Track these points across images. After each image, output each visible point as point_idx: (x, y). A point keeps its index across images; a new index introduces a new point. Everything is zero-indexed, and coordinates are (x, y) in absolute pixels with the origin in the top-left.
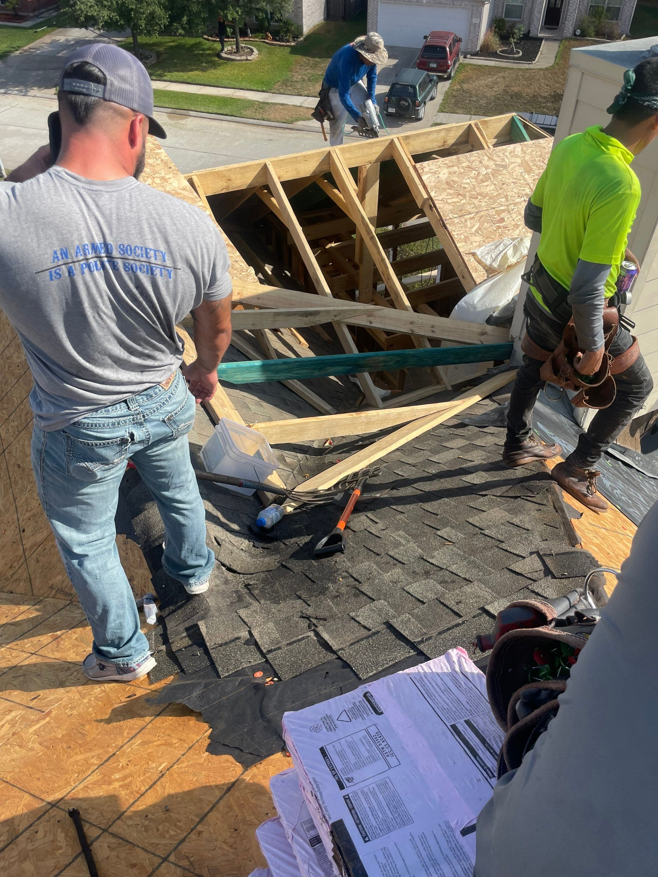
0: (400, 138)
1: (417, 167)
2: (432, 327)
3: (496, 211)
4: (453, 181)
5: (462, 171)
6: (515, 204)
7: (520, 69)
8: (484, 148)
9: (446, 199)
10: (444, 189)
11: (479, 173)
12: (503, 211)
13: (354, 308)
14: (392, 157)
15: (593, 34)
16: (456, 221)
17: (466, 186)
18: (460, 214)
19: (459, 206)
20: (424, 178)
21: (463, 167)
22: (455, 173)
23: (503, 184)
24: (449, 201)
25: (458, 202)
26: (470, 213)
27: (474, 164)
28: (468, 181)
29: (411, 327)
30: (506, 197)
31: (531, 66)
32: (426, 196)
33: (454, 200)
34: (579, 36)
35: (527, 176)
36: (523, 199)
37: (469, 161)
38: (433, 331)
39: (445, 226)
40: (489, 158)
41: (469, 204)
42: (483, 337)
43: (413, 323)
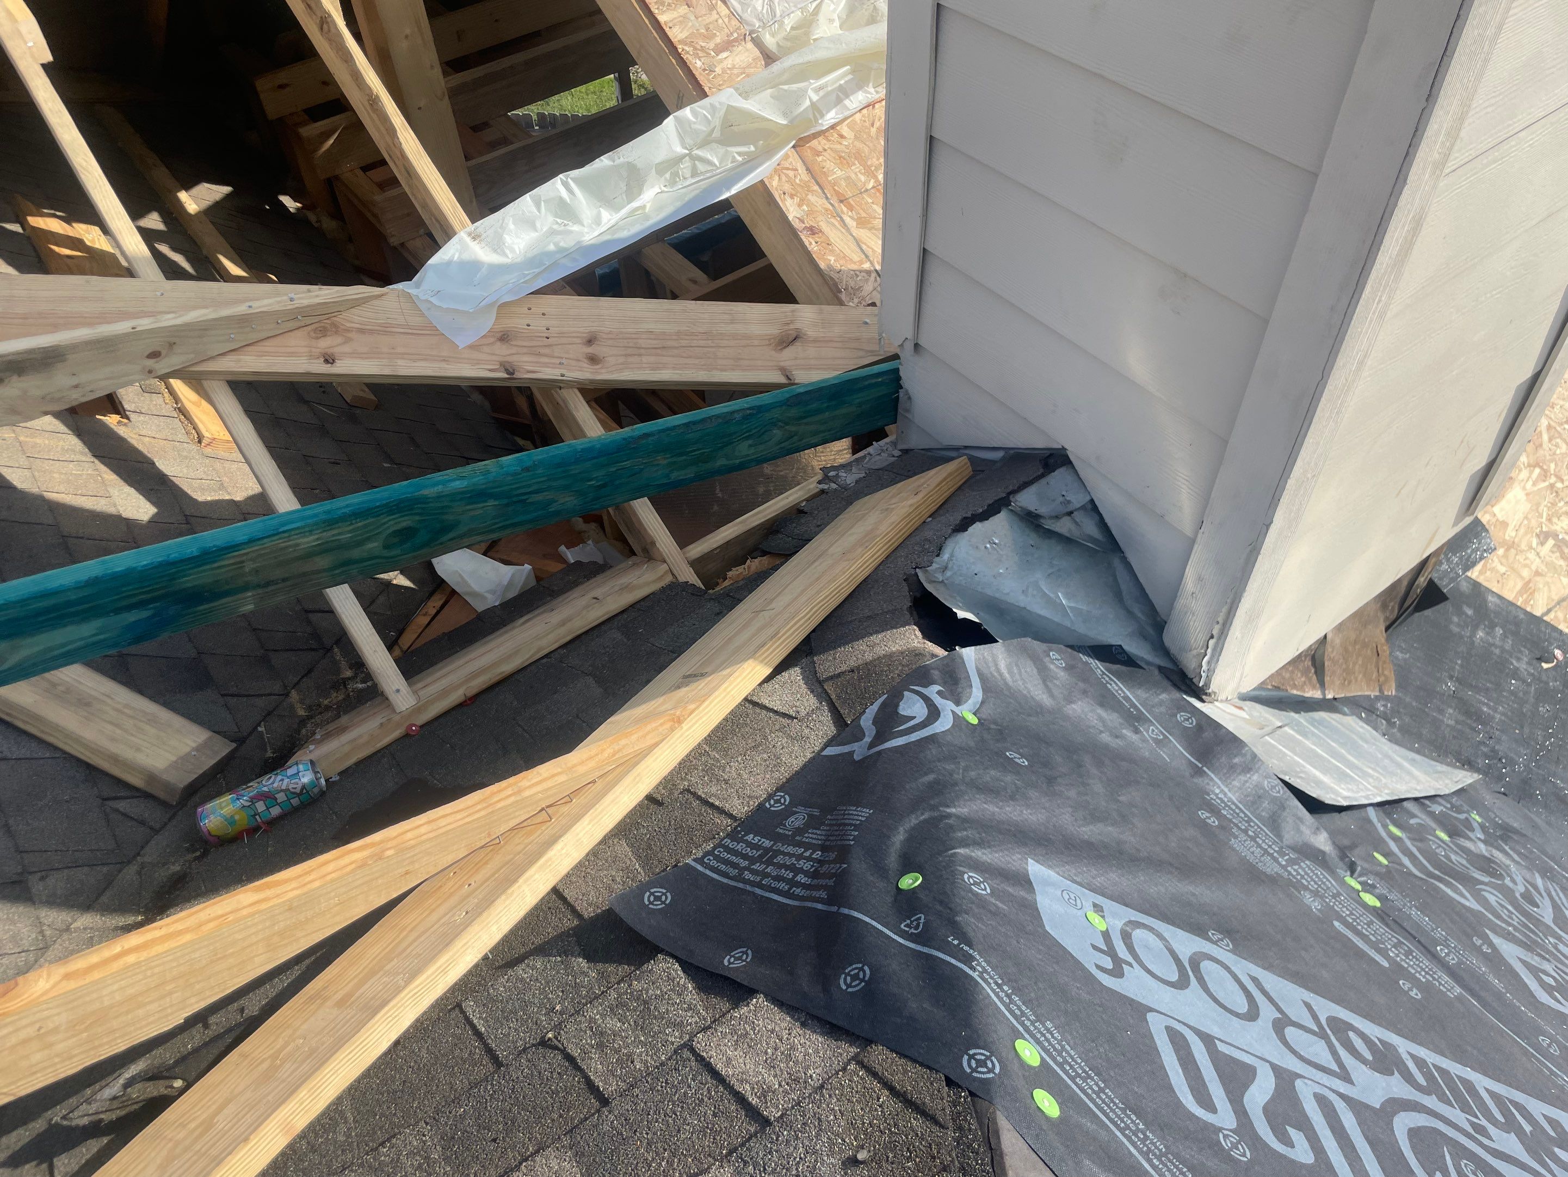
2: (590, 342)
29: (503, 351)
42: (788, 356)
43: (504, 338)
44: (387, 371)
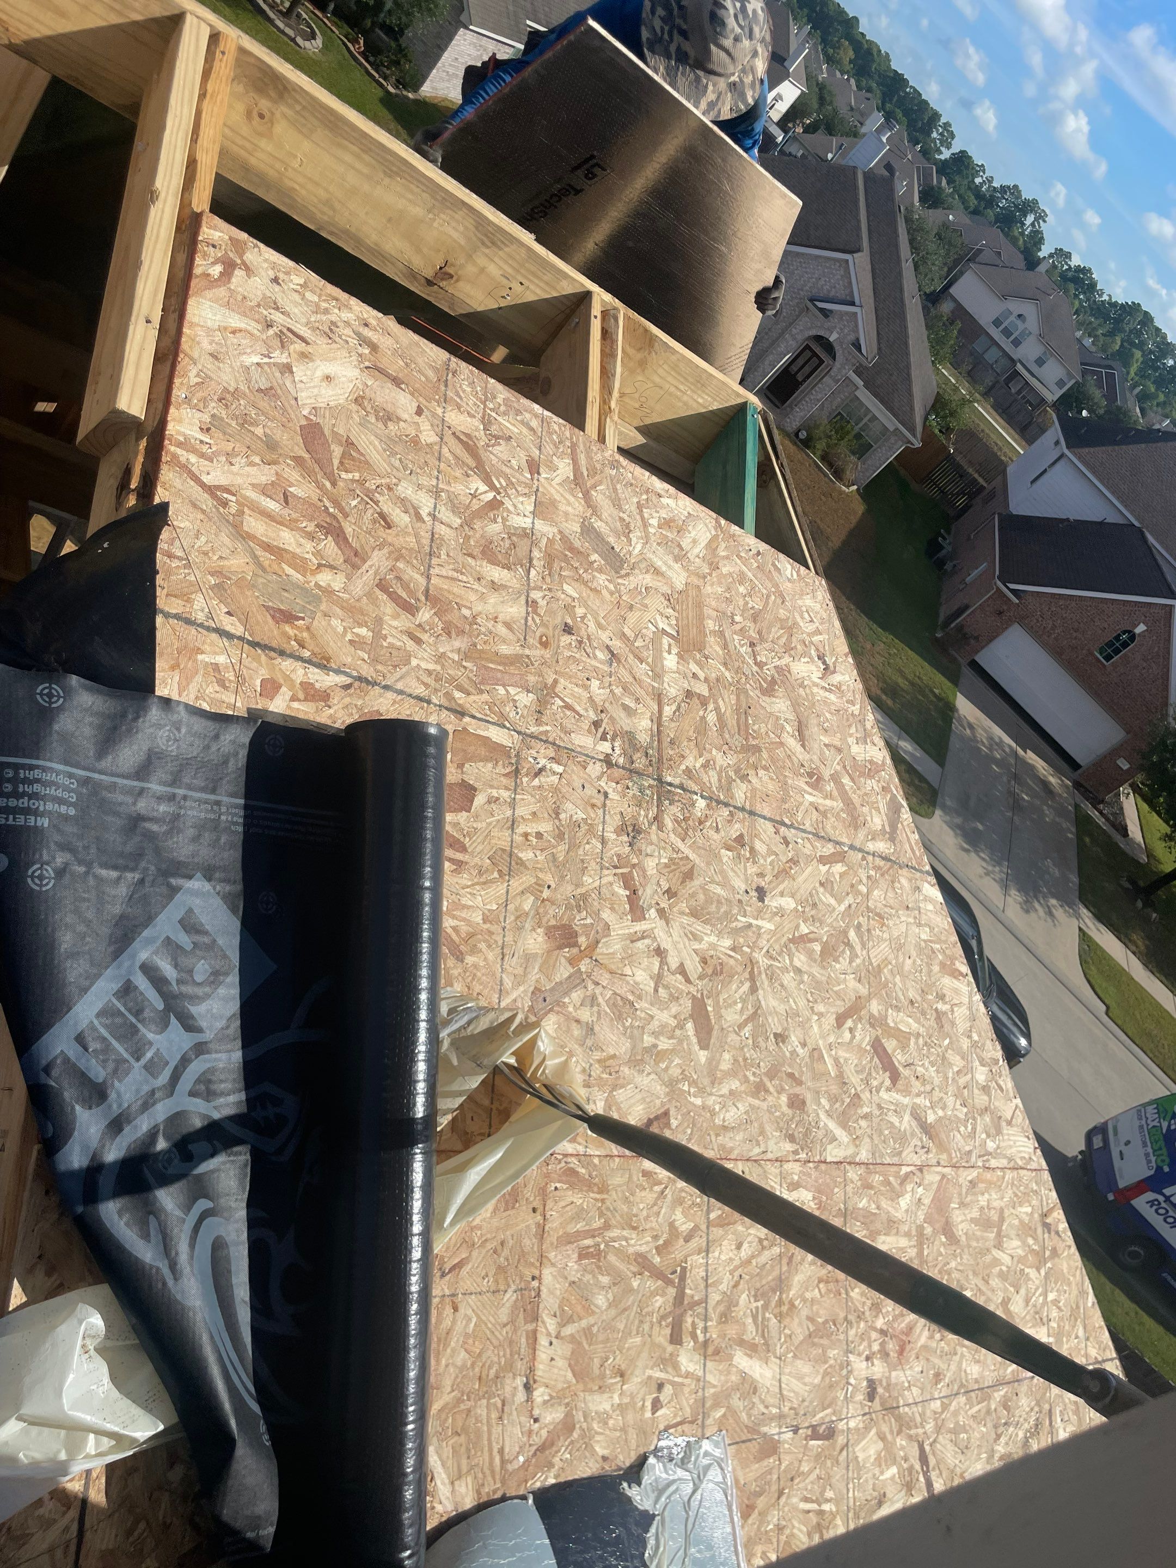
0: (225, 48)
1: (206, 235)
4: (349, 443)
5: (428, 436)
6: (563, 753)
8: (579, 424)
9: (245, 504)
10: (271, 445)
11: (494, 505)
15: (819, 453)
19: (286, 586)
20: (204, 312)
21: (442, 427)
22: (388, 417)
23: (568, 630)
25: (300, 564)
27: (501, 450)
30: (546, 694)
33: (287, 539)
34: (801, 440)
37: (487, 423)
40: (577, 480)
41: (353, 612)
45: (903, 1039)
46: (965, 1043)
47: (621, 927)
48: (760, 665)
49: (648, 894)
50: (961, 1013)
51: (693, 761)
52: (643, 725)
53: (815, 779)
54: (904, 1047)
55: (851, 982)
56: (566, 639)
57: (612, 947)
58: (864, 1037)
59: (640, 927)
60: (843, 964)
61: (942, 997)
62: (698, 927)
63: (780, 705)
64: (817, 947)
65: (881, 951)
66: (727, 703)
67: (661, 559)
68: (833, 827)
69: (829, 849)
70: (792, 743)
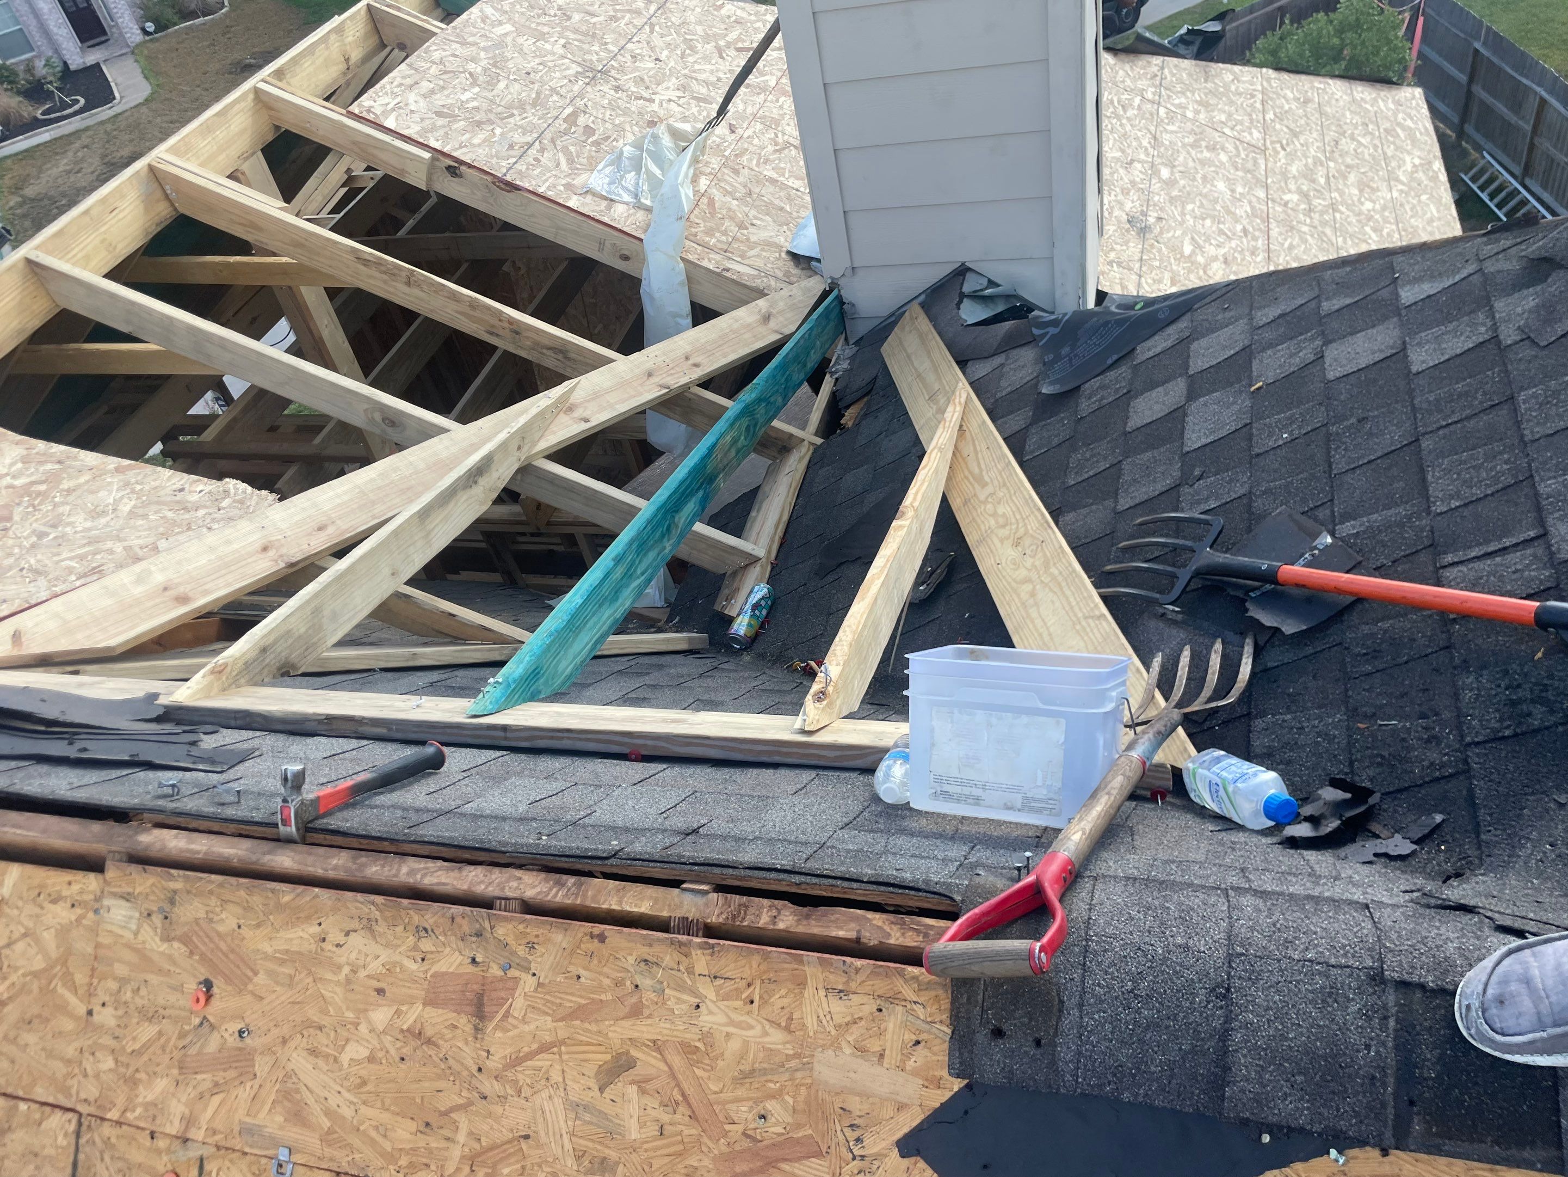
0: (269, 79)
1: (357, 112)
2: (687, 358)
3: (565, 120)
4: (443, 106)
5: (440, 83)
6: (581, 95)
7: (102, 123)
8: (435, 34)
9: (467, 141)
10: (443, 126)
11: (471, 74)
12: (574, 115)
13: (534, 411)
14: (277, 128)
15: (176, 19)
16: (521, 167)
17: (475, 104)
18: (517, 153)
19: (499, 142)
20: (390, 123)
21: (436, 77)
22: (432, 92)
23: (528, 74)
24: (476, 141)
25: (491, 136)
26: (530, 145)
27: (447, 63)
28: (468, 95)
30: (553, 90)
31: (118, 109)
32: (427, 155)
33: (481, 136)
34: (156, 32)
35: (548, 46)
36: (580, 83)
37: (434, 63)
38: (696, 365)
39: (512, 187)
40: (461, 44)
41: (512, 130)
42: (772, 324)
43: (650, 375)
44: (615, 414)
45: (739, 39)
46: (753, 18)
47: (655, 107)
48: (555, 15)
49: (646, 95)
50: (739, 12)
51: (594, 58)
52: (575, 68)
53: (614, 19)
54: (744, 41)
55: (708, 46)
56: (532, 75)
57: (661, 113)
58: (732, 53)
59: (657, 102)
60: (699, 46)
61: (729, 17)
62: (664, 85)
63: (576, 17)
64: (688, 51)
65: (699, 29)
66: (572, 36)
67: (500, 30)
68: (638, 22)
69: (647, 28)
70: (594, 20)
